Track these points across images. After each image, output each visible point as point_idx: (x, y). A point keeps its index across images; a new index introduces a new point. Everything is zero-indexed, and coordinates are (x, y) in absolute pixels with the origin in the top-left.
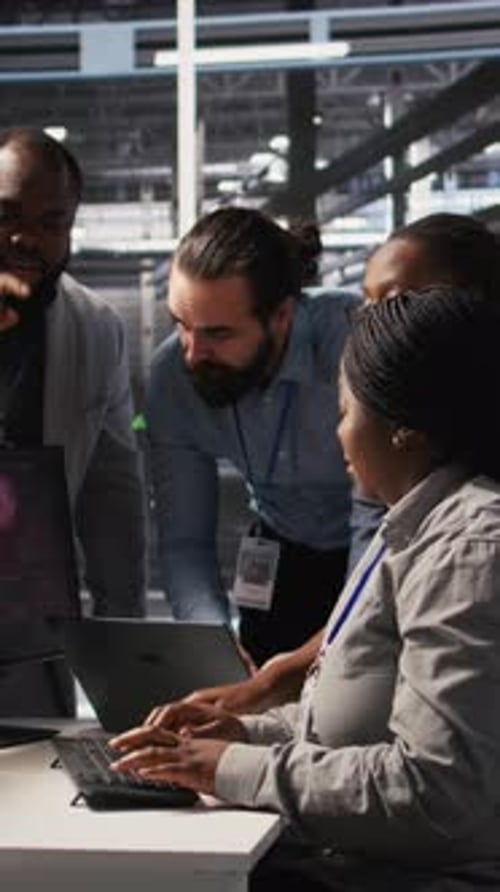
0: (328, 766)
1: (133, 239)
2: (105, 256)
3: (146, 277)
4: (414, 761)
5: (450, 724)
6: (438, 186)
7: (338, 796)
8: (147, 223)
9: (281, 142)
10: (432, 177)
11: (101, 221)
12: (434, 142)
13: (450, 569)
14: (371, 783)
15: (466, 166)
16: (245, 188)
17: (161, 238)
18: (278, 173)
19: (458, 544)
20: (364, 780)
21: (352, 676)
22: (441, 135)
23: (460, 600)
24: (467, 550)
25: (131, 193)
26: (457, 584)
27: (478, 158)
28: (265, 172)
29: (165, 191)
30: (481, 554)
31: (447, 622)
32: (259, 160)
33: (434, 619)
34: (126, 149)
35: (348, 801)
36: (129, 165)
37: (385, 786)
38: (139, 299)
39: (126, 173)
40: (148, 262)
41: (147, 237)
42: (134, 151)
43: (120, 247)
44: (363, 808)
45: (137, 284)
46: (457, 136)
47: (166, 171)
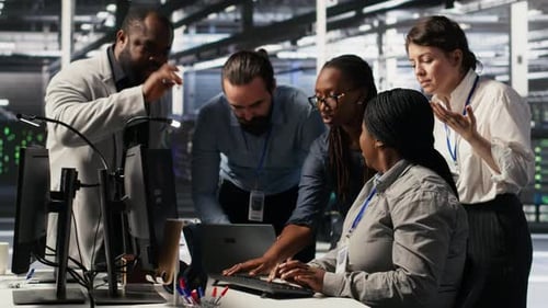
0: (373, 281)
1: (38, 49)
2: (26, 58)
3: (45, 68)
4: (410, 276)
5: (424, 260)
6: (186, 32)
7: (379, 291)
8: (45, 42)
9: (112, 8)
10: (184, 28)
11: (23, 41)
12: (185, 11)
13: (418, 201)
14: (394, 286)
15: (200, 23)
16: (95, 27)
17: (53, 50)
18: (110, 23)
19: (419, 193)
20: (391, 285)
21: (372, 241)
22: (188, 8)
23: (424, 213)
24: (424, 195)
25: (39, 28)
26: (421, 207)
27: (205, 20)
28: (104, 21)
29: (55, 28)
30: (429, 196)
31: (417, 221)
32: (102, 15)
33: (412, 221)
34: (36, 7)
35: (384, 293)
36: (37, 14)
37: (400, 287)
38: (41, 79)
39: (36, 18)
40: (46, 61)
41: (46, 49)
42: (40, 8)
43: (33, 53)
44: (391, 295)
45: (40, 71)
46: (195, 9)
47: (55, 18)
